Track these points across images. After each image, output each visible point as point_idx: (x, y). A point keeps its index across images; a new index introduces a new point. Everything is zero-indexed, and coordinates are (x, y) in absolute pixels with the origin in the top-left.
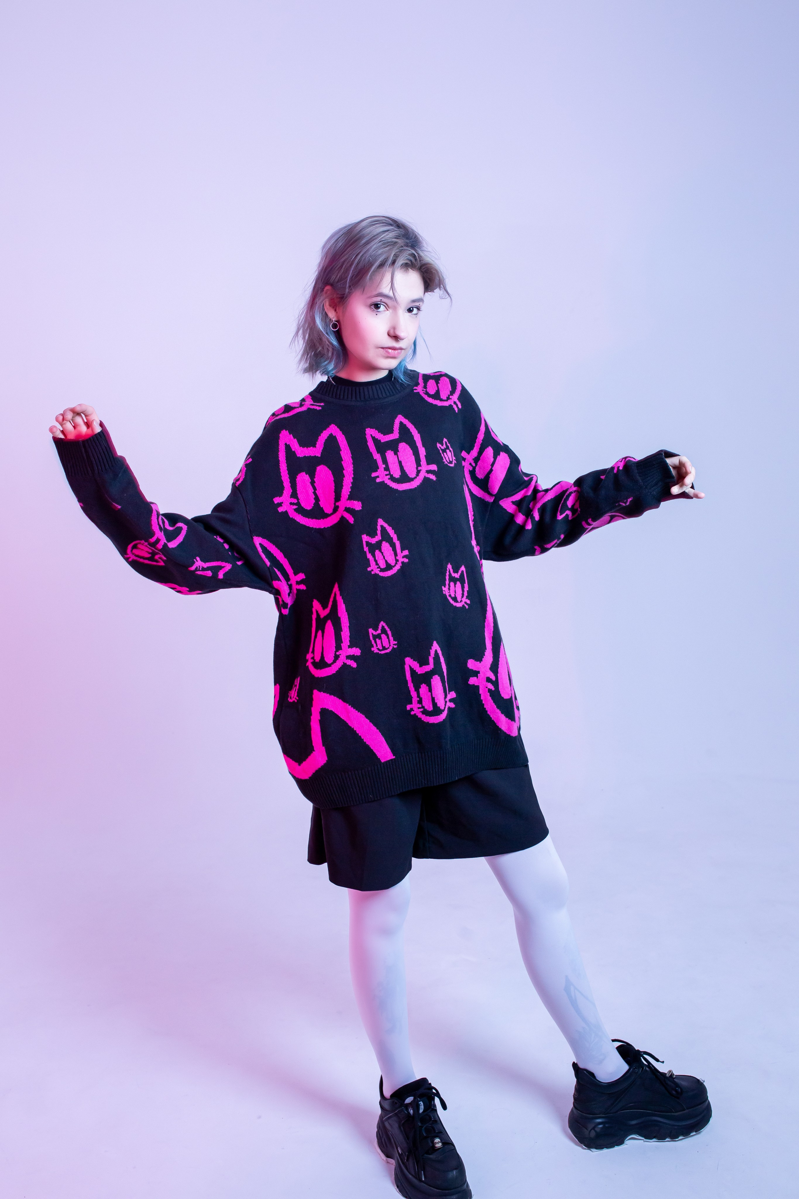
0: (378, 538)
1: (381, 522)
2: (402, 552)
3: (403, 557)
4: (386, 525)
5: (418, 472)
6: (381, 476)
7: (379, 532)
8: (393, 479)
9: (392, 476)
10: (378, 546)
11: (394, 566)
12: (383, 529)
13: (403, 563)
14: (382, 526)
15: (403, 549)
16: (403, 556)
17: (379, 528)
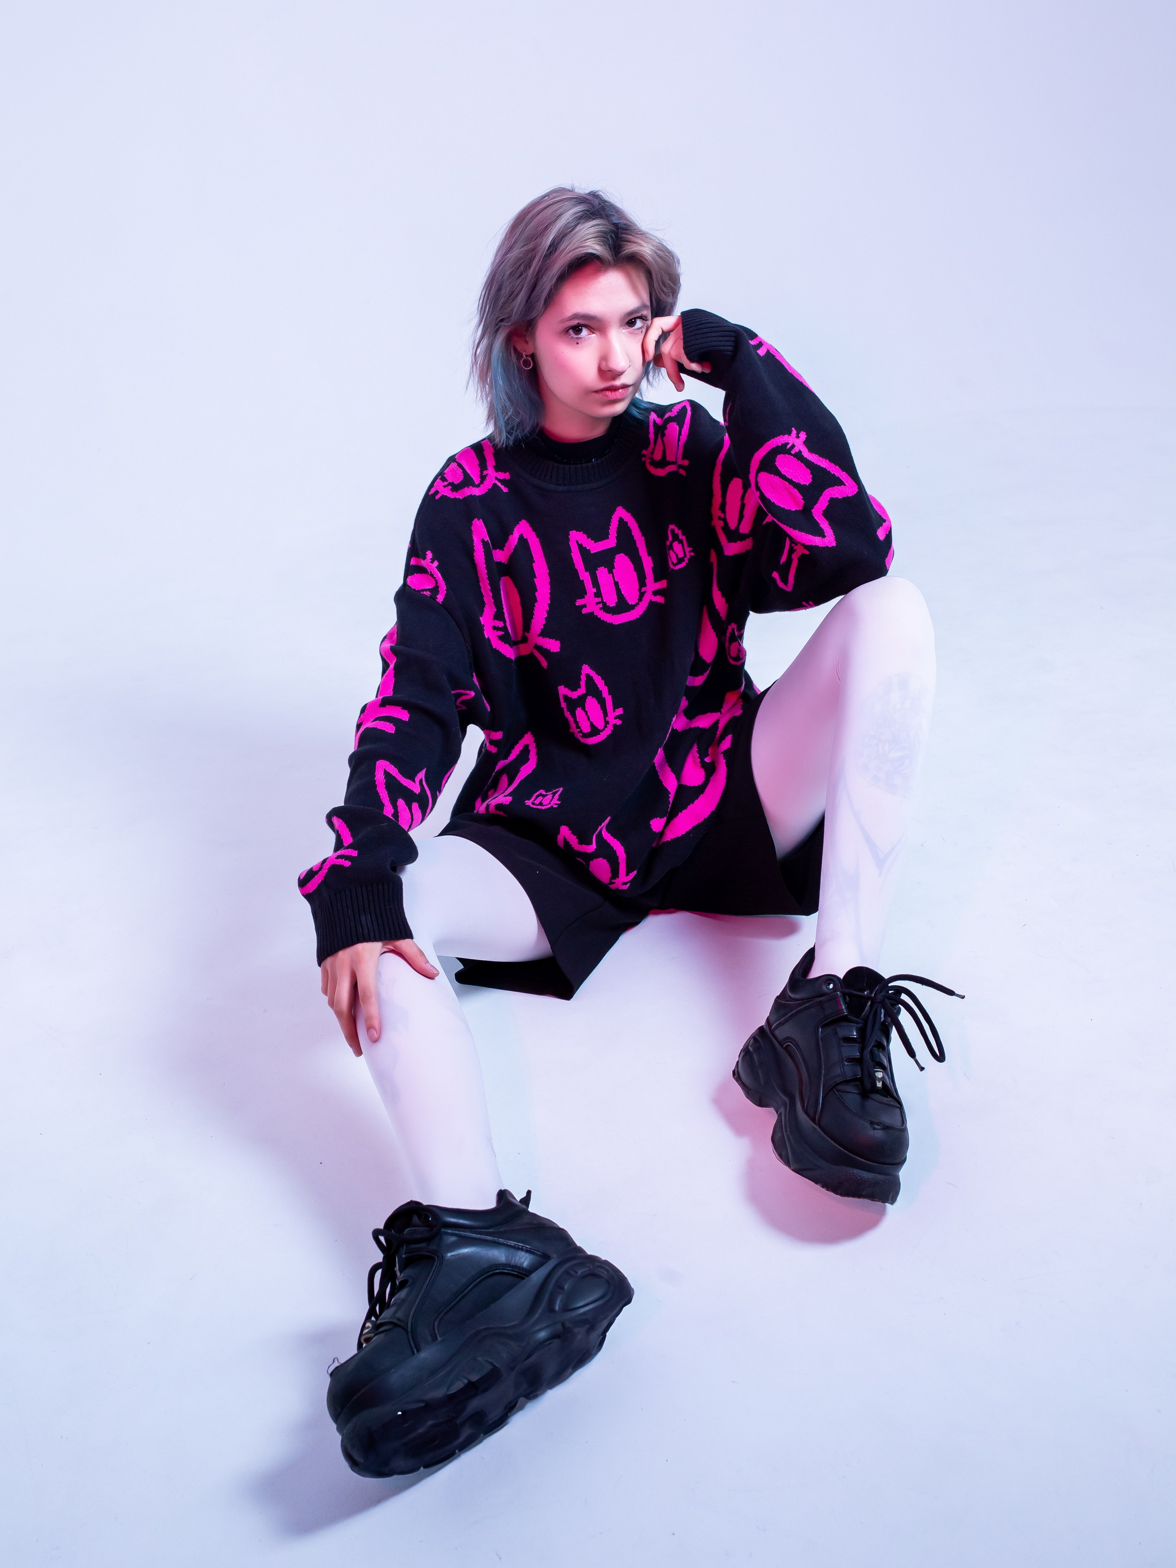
0: (582, 691)
1: (586, 669)
2: (614, 711)
3: (615, 718)
4: (593, 674)
5: (642, 595)
6: (589, 604)
7: (583, 683)
8: (606, 609)
9: (604, 604)
10: (581, 702)
11: (602, 731)
12: (589, 680)
13: (615, 726)
14: (588, 676)
15: (615, 707)
16: (615, 715)
17: (583, 678)
